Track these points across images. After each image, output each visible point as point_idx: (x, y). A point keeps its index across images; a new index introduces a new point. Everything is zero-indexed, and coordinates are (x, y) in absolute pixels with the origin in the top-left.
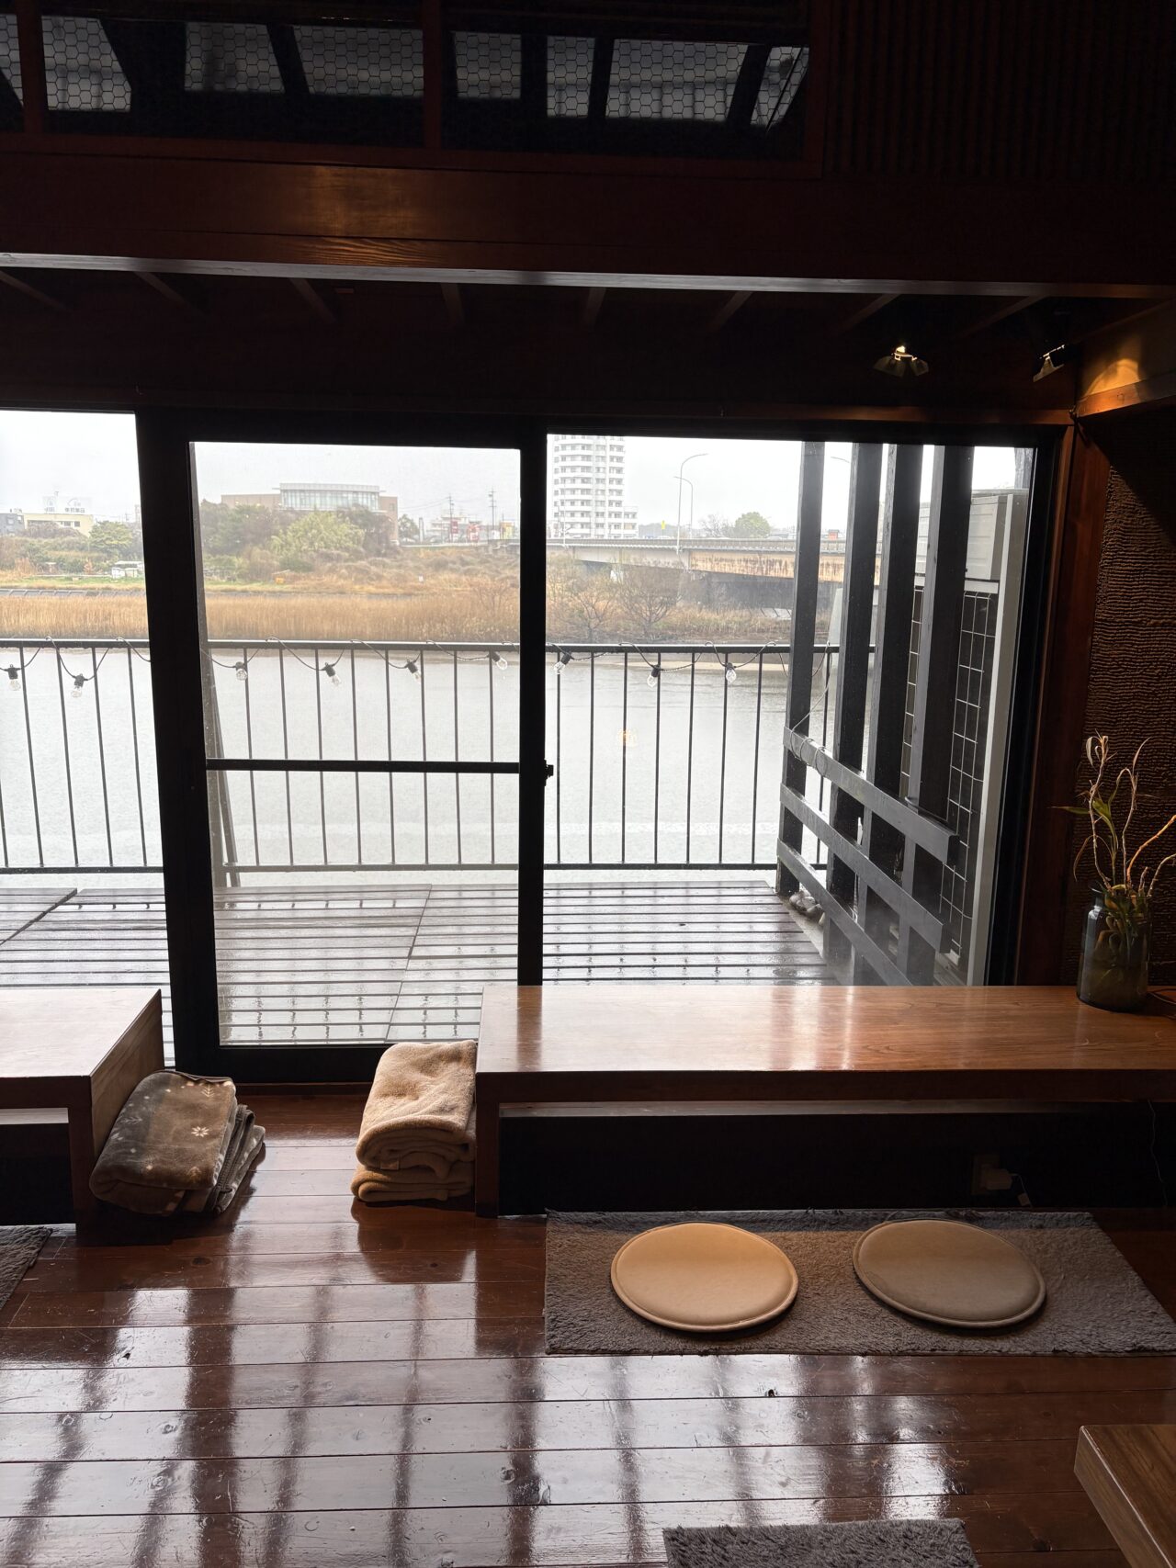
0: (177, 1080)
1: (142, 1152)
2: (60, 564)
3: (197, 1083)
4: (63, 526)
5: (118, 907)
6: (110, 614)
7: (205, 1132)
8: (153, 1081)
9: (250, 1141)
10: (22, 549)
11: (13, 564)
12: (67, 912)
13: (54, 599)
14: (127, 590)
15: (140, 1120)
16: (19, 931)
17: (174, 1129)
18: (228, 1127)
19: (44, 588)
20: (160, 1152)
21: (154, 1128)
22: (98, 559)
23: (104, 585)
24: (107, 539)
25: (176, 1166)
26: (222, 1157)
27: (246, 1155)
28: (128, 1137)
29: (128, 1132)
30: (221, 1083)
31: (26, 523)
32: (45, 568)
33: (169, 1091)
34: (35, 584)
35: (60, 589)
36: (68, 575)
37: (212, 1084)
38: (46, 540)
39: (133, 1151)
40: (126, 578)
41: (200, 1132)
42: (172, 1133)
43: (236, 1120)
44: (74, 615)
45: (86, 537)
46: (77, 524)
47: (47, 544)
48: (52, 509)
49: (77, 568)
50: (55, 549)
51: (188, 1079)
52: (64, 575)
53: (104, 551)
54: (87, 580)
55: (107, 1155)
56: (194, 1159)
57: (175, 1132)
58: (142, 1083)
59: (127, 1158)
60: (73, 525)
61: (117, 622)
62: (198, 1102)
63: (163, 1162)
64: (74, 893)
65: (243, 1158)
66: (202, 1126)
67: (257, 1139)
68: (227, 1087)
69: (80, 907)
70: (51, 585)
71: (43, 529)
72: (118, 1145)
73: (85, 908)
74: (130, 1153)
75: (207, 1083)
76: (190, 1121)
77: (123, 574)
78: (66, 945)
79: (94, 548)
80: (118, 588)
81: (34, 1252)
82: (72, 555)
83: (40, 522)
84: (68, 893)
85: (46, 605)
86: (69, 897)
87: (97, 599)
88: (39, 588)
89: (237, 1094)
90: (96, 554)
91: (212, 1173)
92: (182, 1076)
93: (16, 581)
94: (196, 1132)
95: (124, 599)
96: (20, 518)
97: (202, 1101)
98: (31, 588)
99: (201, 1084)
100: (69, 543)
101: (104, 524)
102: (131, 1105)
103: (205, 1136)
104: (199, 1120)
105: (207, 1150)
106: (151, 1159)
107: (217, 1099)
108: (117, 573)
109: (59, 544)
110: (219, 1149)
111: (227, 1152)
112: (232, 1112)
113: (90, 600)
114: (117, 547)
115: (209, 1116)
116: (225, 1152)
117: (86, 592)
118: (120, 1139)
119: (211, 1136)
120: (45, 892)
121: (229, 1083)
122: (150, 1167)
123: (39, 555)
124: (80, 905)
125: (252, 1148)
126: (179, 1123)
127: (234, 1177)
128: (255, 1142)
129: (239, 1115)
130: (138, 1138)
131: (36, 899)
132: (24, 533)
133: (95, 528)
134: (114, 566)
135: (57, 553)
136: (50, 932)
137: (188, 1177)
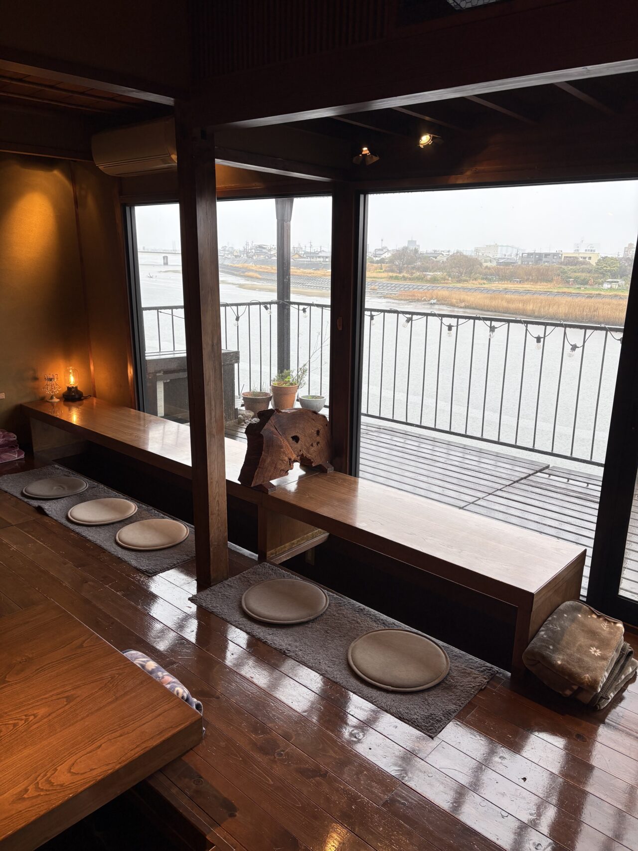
0: (586, 611)
1: (556, 650)
2: (576, 280)
3: (599, 617)
4: (581, 259)
5: (571, 482)
6: (597, 309)
7: (598, 653)
8: (571, 606)
9: (627, 669)
10: (558, 271)
11: (552, 279)
12: (541, 477)
13: (569, 299)
14: (610, 296)
15: (559, 629)
16: (515, 482)
17: (579, 643)
18: (614, 655)
19: (565, 293)
20: (567, 655)
21: (567, 638)
22: (597, 278)
23: (597, 292)
24: (605, 267)
25: (577, 670)
26: (607, 674)
27: (623, 677)
28: (549, 637)
29: (550, 634)
30: (615, 623)
31: (563, 258)
32: (568, 282)
33: (580, 616)
34: (561, 290)
35: (574, 293)
36: (579, 286)
37: (609, 622)
38: (571, 267)
39: (551, 647)
40: (611, 289)
41: (595, 651)
42: (577, 645)
43: (621, 652)
44: (578, 308)
45: (592, 265)
46: (590, 258)
47: (571, 269)
48: (578, 250)
49: (585, 282)
50: (575, 272)
51: (593, 612)
52: (577, 286)
53: (602, 273)
54: (589, 290)
55: (535, 643)
56: (588, 670)
57: (579, 645)
58: (564, 604)
59: (546, 650)
60: (587, 259)
61: (601, 313)
62: (597, 631)
63: (568, 662)
64: (548, 467)
65: (621, 678)
66: (597, 648)
67: (632, 668)
68: (618, 628)
69: (549, 476)
70: (569, 291)
71: (572, 261)
72: (543, 640)
73: (552, 477)
74: (549, 648)
75: (606, 620)
76: (590, 642)
77: (609, 286)
78: (537, 497)
79: (596, 271)
80: (605, 294)
81: (486, 681)
82: (583, 275)
83: (570, 257)
84: (544, 466)
85: (564, 302)
86: (544, 469)
87: (593, 300)
88: (563, 293)
89: (624, 635)
90: (596, 275)
91: (598, 683)
92: (590, 608)
93: (552, 289)
94: (593, 650)
95: (607, 300)
96: (560, 255)
97: (599, 630)
98: (559, 292)
99: (601, 619)
100: (583, 269)
101: (605, 258)
102: (555, 617)
103: (598, 656)
104: (596, 644)
105: (598, 667)
106: (561, 657)
107: (610, 633)
108: (606, 286)
109: (577, 269)
110: (606, 669)
111: (611, 671)
112: (619, 645)
113: (588, 300)
114: (609, 271)
115: (603, 644)
116: (609, 671)
117: (586, 296)
118: (545, 636)
119: (602, 658)
120: (532, 463)
121: (620, 625)
122: (559, 662)
123: (566, 275)
124: (550, 475)
125: (628, 673)
126: (582, 640)
127: (612, 689)
128: (631, 670)
129: (623, 649)
130: (556, 639)
131: (527, 466)
132: (561, 263)
133: (599, 260)
134: (605, 282)
135: (575, 274)
136: (531, 487)
137: (582, 679)
